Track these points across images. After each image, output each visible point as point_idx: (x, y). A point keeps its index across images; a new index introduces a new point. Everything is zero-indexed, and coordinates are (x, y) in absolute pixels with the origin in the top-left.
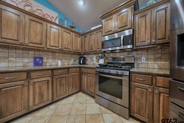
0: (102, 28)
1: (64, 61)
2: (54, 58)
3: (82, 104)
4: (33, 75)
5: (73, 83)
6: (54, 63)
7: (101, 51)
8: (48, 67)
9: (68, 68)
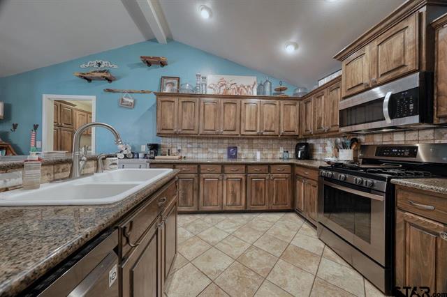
0: (341, 80)
1: (266, 152)
2: (251, 147)
3: (289, 229)
4: (227, 169)
5: (277, 191)
6: (251, 156)
7: (338, 131)
8: (243, 161)
9: (269, 165)
